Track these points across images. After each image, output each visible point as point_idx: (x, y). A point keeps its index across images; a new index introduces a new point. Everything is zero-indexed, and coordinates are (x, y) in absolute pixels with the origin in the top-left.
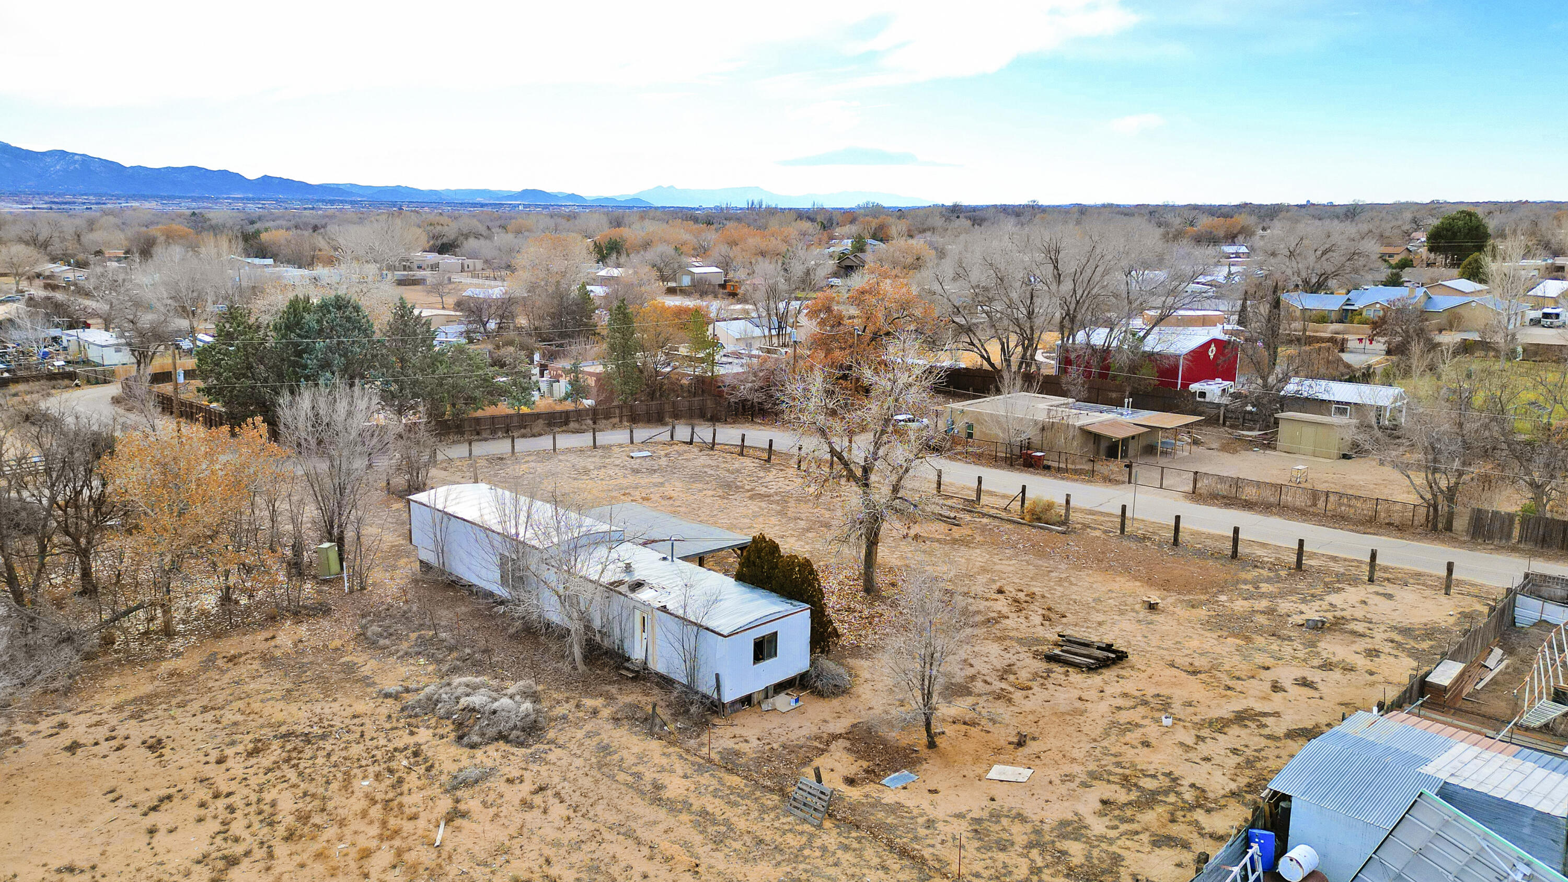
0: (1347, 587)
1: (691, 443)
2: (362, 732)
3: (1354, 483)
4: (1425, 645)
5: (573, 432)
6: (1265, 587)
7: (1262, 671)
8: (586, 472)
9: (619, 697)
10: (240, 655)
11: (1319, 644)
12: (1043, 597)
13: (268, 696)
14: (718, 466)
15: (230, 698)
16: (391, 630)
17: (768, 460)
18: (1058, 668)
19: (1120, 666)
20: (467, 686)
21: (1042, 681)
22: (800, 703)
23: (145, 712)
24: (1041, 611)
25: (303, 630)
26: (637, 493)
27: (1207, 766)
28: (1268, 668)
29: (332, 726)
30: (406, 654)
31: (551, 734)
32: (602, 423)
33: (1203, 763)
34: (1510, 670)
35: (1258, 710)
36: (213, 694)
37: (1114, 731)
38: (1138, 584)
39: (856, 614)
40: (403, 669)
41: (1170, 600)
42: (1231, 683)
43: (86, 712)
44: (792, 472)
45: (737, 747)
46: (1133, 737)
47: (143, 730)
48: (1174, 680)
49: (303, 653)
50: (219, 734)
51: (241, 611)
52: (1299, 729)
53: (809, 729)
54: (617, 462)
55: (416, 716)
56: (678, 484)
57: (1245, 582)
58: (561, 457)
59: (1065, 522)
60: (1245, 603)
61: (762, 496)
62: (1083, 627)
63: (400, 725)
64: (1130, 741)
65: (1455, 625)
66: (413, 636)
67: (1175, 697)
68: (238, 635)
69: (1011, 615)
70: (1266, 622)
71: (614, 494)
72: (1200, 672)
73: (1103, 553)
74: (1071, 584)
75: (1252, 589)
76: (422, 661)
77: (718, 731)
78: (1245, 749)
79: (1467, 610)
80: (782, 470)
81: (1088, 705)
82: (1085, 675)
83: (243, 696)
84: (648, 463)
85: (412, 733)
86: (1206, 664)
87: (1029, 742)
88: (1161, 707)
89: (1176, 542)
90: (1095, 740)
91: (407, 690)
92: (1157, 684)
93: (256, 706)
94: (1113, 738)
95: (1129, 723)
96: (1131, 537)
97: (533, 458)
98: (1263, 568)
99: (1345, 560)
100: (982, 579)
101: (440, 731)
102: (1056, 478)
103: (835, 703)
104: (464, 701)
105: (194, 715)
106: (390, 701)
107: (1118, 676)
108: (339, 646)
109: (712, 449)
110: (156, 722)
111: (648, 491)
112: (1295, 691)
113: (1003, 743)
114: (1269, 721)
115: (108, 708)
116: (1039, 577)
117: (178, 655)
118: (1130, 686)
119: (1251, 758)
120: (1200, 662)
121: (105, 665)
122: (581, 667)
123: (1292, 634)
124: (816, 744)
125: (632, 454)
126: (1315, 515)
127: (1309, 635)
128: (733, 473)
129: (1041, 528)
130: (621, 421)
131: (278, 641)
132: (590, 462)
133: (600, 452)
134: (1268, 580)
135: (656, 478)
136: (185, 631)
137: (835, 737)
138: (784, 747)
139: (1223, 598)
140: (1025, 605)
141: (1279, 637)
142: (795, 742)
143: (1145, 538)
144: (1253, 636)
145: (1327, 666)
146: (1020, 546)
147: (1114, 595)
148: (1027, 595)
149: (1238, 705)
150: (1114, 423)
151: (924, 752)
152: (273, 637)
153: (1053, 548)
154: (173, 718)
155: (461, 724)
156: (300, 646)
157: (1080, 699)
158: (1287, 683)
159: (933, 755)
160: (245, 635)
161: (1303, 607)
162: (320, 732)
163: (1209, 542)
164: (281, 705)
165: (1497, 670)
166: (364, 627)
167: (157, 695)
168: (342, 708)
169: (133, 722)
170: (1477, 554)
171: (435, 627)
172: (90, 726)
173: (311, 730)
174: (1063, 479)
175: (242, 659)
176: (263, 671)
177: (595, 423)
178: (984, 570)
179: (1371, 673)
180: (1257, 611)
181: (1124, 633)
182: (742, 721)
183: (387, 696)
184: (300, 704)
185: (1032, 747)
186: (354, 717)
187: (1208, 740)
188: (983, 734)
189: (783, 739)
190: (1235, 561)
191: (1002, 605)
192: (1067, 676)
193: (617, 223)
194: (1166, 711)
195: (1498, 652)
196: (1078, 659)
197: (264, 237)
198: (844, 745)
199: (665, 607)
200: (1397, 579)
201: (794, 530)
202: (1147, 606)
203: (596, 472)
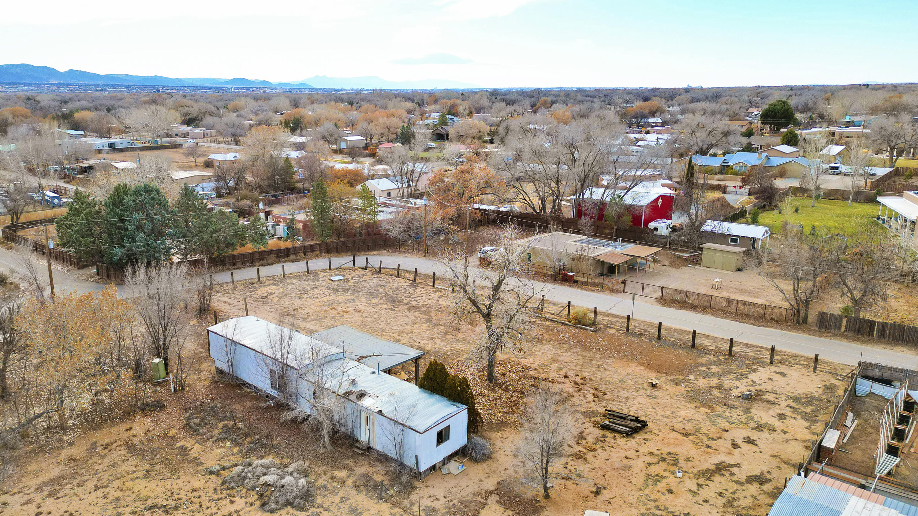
0: (759, 368)
1: (366, 268)
2: (200, 503)
3: (746, 288)
4: (809, 409)
5: (292, 262)
6: (714, 369)
7: (724, 432)
8: (306, 292)
9: (355, 469)
10: (112, 443)
11: (751, 411)
12: (591, 380)
13: (135, 475)
14: (385, 286)
15: (111, 478)
16: (206, 421)
17: (415, 281)
18: (609, 435)
19: (644, 431)
20: (262, 466)
21: (602, 444)
22: (464, 468)
23: (58, 491)
24: (592, 391)
25: (148, 422)
26: (339, 308)
27: (707, 505)
28: (727, 431)
29: (180, 499)
30: (218, 439)
31: (319, 500)
32: (310, 255)
33: (704, 504)
34: (859, 428)
35: (728, 462)
36: (100, 475)
37: (650, 482)
38: (642, 368)
39: (487, 398)
40: (218, 451)
41: (663, 379)
42: (709, 443)
43: (19, 493)
44: (429, 289)
45: (433, 504)
46: (661, 486)
47: (59, 506)
48: (676, 441)
49: (150, 440)
50: (108, 507)
51: (106, 408)
52: (753, 476)
53: (473, 488)
54: (323, 284)
55: (232, 488)
56: (364, 300)
57: (702, 365)
58: (288, 281)
59: (594, 324)
60: (704, 380)
61: (416, 308)
62: (617, 401)
63: (223, 496)
64: (660, 490)
65: (823, 394)
66: (220, 425)
67: (680, 455)
68: (107, 427)
69: (575, 394)
70: (719, 395)
71: (325, 308)
72: (689, 434)
73: (619, 346)
74: (605, 369)
75: (707, 370)
76: (229, 444)
77: (420, 492)
78: (726, 492)
79: (828, 384)
80: (423, 288)
81: (631, 461)
82: (625, 439)
83: (119, 476)
84: (342, 285)
85: (232, 502)
86: (692, 428)
87: (603, 491)
88: (672, 462)
89: (659, 337)
90: (641, 489)
91: (224, 469)
92: (668, 445)
93: (129, 484)
94: (650, 487)
95: (657, 475)
96: (632, 334)
97: (271, 282)
98: (710, 354)
99: (753, 346)
100: (554, 366)
101: (250, 500)
102: (582, 289)
103: (485, 465)
104: (263, 479)
105: (90, 493)
106: (213, 477)
107: (644, 439)
108: (174, 434)
109: (379, 272)
110: (66, 499)
111: (346, 306)
112: (746, 447)
113: (587, 493)
114: (735, 470)
115: (33, 489)
116: (586, 364)
117: (71, 444)
118: (652, 447)
119: (730, 499)
120: (689, 427)
121: (26, 454)
122: (329, 448)
123: (735, 404)
124: (479, 499)
125: (332, 278)
126: (731, 313)
127: (745, 404)
128: (395, 291)
129: (581, 328)
130: (321, 253)
131: (133, 431)
132: (306, 284)
133: (311, 277)
134: (714, 363)
135: (349, 296)
136: (73, 426)
137: (489, 493)
138: (461, 502)
139: (692, 377)
140: (581, 386)
141: (728, 406)
142: (467, 498)
143: (641, 334)
144: (714, 406)
145: (759, 428)
146: (571, 341)
147: (630, 377)
148: (581, 379)
149: (716, 459)
150: (612, 254)
151: (543, 502)
152: (131, 428)
153: (590, 343)
154: (77, 495)
155: (262, 495)
156: (149, 434)
157: (626, 457)
158: (740, 442)
159: (548, 504)
160: (112, 427)
161: (737, 383)
162: (174, 504)
163: (677, 336)
164: (144, 483)
165: (852, 428)
166: (188, 419)
167: (63, 477)
168: (184, 484)
169: (51, 499)
170: (823, 339)
171: (234, 418)
172: (24, 504)
173: (167, 503)
174: (586, 290)
175: (114, 446)
176: (128, 455)
177: (305, 255)
178: (554, 361)
179: (785, 433)
180: (713, 387)
181: (641, 406)
182: (432, 483)
183: (212, 473)
184: (156, 481)
185: (605, 495)
186: (194, 491)
187: (704, 486)
188: (575, 486)
189: (459, 496)
190: (694, 351)
191: (568, 387)
192: (615, 440)
193: (295, 104)
194: (676, 465)
195: (851, 415)
196: (620, 428)
197: (77, 115)
198: (496, 499)
199: (380, 411)
200: (784, 360)
201: (439, 334)
202: (651, 385)
203: (311, 292)
